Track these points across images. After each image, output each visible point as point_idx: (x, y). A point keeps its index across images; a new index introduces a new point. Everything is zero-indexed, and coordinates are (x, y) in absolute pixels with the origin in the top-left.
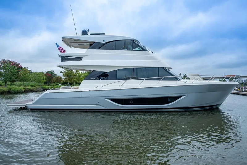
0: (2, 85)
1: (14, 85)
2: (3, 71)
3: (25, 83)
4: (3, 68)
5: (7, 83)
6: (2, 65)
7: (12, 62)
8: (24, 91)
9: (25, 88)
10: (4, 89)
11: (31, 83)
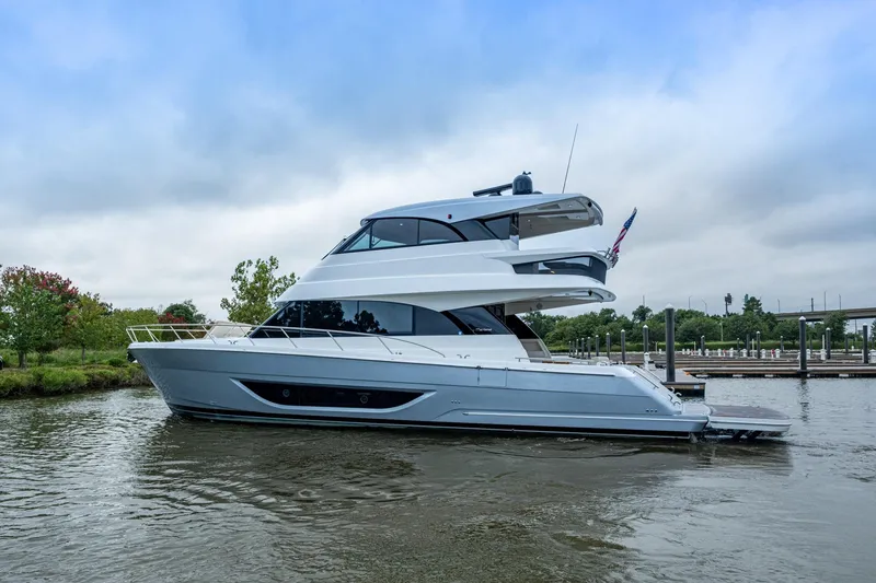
0: (10, 361)
1: (50, 361)
2: (12, 311)
3: (90, 353)
4: (13, 299)
5: (30, 355)
6: (7, 286)
7: (43, 276)
8: (89, 385)
9: (90, 371)
10: (19, 380)
11: (111, 352)
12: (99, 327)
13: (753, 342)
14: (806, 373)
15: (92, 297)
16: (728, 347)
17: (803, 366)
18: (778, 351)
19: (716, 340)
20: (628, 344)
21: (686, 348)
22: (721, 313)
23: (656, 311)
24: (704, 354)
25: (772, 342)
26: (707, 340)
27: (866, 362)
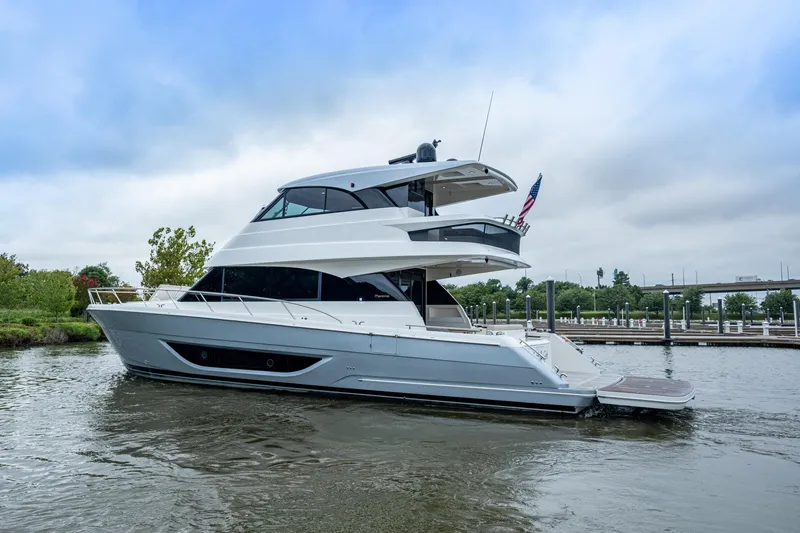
3: (3, 311)
9: (2, 330)
11: (24, 311)
12: (14, 287)
13: (622, 312)
14: (670, 341)
15: (9, 258)
16: (599, 316)
17: (668, 335)
18: (644, 321)
19: (590, 309)
20: (512, 311)
21: (564, 316)
22: (594, 285)
23: (536, 283)
24: (579, 322)
25: (637, 312)
26: (582, 309)
27: (721, 332)
